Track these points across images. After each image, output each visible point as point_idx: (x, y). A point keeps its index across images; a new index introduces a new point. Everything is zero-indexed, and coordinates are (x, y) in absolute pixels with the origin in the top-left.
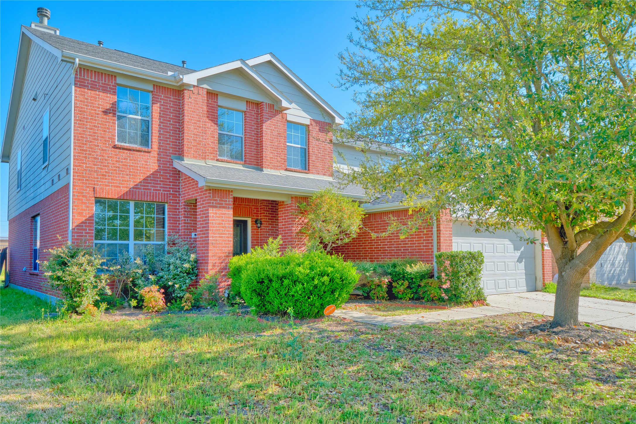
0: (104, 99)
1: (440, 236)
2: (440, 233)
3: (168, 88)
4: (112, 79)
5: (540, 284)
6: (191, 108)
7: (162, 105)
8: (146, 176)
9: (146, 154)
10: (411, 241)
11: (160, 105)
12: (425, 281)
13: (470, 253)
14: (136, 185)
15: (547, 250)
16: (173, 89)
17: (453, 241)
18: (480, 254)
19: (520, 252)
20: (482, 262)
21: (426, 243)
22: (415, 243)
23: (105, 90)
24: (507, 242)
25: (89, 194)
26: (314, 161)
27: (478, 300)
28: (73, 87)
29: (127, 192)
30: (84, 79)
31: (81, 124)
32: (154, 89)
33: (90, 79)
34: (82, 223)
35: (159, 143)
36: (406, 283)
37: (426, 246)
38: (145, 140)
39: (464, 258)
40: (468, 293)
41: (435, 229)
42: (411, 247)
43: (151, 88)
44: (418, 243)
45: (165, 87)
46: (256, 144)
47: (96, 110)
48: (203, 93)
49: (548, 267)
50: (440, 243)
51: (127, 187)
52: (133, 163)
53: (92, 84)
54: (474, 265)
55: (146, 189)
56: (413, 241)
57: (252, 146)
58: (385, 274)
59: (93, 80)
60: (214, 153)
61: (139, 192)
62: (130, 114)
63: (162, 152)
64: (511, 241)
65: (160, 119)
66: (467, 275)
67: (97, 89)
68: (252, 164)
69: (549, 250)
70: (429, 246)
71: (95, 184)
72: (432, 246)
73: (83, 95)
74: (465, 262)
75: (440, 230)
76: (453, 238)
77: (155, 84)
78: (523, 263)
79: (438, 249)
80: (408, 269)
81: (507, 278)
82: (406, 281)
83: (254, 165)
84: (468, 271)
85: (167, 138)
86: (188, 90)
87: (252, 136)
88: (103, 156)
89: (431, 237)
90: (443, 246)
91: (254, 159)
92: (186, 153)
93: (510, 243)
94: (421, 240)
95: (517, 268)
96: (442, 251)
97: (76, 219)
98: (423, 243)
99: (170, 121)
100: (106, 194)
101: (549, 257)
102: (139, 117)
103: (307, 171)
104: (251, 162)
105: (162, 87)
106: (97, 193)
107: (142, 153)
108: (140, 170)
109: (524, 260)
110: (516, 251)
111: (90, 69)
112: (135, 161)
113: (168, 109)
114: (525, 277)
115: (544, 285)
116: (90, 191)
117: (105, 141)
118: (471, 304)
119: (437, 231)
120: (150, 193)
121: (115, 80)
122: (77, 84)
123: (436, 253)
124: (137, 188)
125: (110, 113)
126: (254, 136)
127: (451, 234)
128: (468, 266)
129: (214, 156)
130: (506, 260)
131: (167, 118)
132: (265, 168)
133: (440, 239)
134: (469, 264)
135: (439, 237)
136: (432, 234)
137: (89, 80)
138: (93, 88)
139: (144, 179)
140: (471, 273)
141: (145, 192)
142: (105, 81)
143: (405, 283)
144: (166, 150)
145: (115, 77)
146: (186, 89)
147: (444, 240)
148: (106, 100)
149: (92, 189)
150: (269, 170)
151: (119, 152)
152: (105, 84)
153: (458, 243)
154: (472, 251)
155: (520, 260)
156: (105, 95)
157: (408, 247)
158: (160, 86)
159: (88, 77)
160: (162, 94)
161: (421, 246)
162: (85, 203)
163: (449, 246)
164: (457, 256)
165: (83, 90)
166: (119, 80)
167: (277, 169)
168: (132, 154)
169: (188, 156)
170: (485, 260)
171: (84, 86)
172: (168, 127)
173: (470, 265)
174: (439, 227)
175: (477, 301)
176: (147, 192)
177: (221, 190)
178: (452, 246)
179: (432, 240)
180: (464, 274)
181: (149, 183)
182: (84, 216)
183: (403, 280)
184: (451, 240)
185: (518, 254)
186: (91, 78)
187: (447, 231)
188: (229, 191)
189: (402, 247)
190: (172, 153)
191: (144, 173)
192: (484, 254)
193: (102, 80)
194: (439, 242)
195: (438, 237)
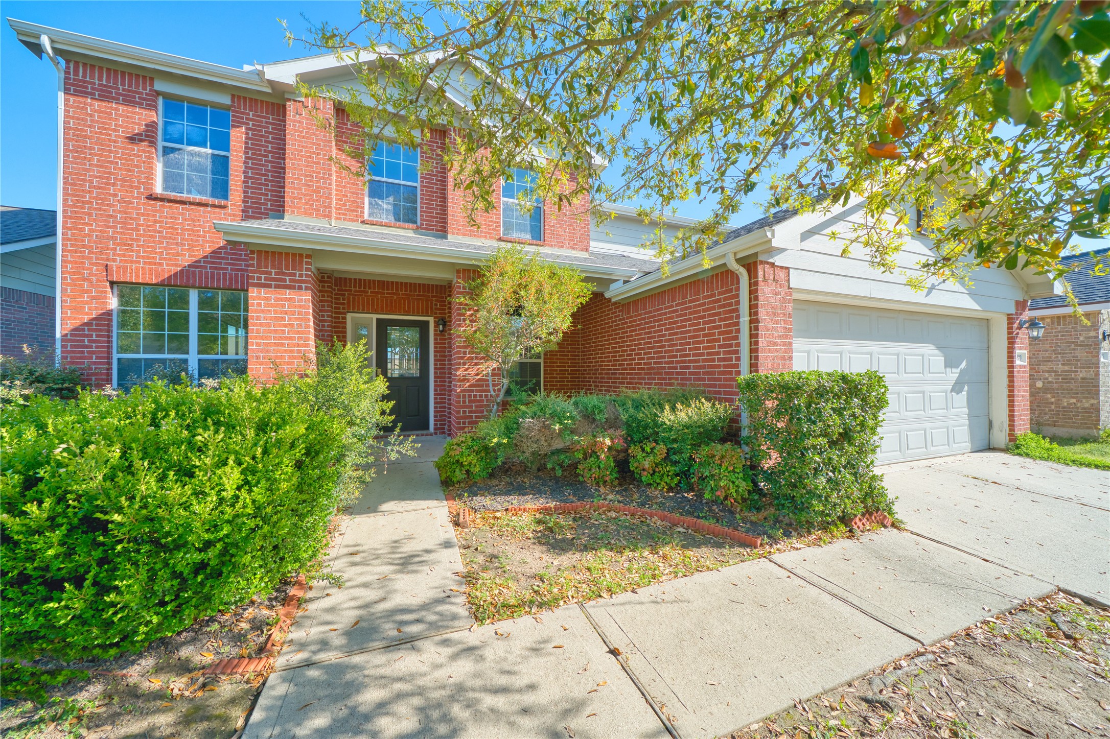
0: (128, 117)
1: (757, 336)
2: (757, 328)
3: (262, 102)
4: (144, 83)
5: (1000, 437)
6: (301, 132)
7: (251, 129)
8: (218, 246)
9: (218, 210)
10: (696, 349)
11: (247, 129)
12: (705, 450)
13: (844, 378)
14: (196, 262)
15: (1020, 366)
16: (273, 104)
17: (794, 347)
18: (875, 379)
19: (959, 370)
20: (881, 403)
21: (725, 353)
22: (703, 354)
23: (129, 101)
24: (929, 350)
25: (96, 275)
26: (554, 227)
27: (868, 513)
28: (61, 95)
29: (175, 274)
30: (85, 82)
31: (79, 158)
32: (233, 101)
33: (97, 82)
34: (85, 324)
35: (245, 192)
36: (661, 449)
37: (724, 360)
38: (221, 188)
39: (821, 392)
40: (834, 497)
41: (745, 319)
42: (695, 361)
43: (226, 100)
44: (709, 354)
45: (256, 100)
46: (440, 197)
47: (110, 135)
48: (324, 107)
49: (1023, 400)
50: (757, 350)
51: (176, 265)
52: (189, 225)
53: (101, 90)
54: (858, 411)
55: (216, 268)
56: (699, 349)
57: (432, 200)
58: (612, 424)
59: (104, 82)
60: (357, 211)
61: (200, 273)
62: (189, 144)
63: (251, 207)
64: (939, 348)
65: (246, 153)
66: (832, 444)
67: (113, 98)
68: (432, 230)
69: (1024, 367)
70: (731, 359)
71: (108, 260)
72: (738, 359)
73: (82, 108)
74: (827, 408)
75: (757, 321)
76: (795, 341)
77: (236, 93)
78: (964, 393)
79: (751, 365)
80: (667, 417)
81: (928, 425)
82: (662, 446)
83: (437, 230)
84: (836, 430)
85: (261, 184)
86: (295, 101)
87: (432, 183)
88: (126, 213)
89: (737, 338)
90: (766, 358)
91: (437, 222)
92: (290, 206)
93: (937, 352)
94: (714, 347)
95: (950, 405)
96: (763, 371)
97: (69, 318)
98: (718, 353)
99: (267, 156)
100: (131, 277)
101: (1025, 381)
102: (209, 151)
103: (541, 243)
104: (431, 225)
105: (251, 99)
106: (112, 275)
107: (209, 209)
108: (205, 237)
109: (966, 387)
110: (948, 370)
111: (97, 64)
112: (194, 221)
113: (262, 136)
114: (967, 422)
115: (1012, 438)
116: (97, 270)
117: (132, 187)
118: (843, 528)
119: (751, 322)
120: (225, 274)
121: (152, 85)
122: (70, 90)
123: (745, 375)
124: (197, 267)
125: (141, 140)
126: (437, 184)
127: (790, 330)
128: (835, 416)
129: (357, 216)
130: (927, 388)
131: (260, 150)
132: (453, 233)
133: (757, 343)
134: (839, 411)
135: (754, 337)
136: (738, 331)
137: (94, 84)
138: (105, 96)
139: (213, 252)
140: (846, 436)
141: (213, 274)
142: (130, 86)
143: (658, 448)
144: (260, 204)
145: (152, 79)
146: (289, 100)
147: (769, 343)
148: (131, 118)
149: (104, 268)
150: (460, 237)
151: (161, 206)
152: (129, 91)
153: (808, 353)
154: (846, 371)
155: (957, 388)
156: (130, 109)
157: (690, 361)
158: (245, 98)
159: (92, 77)
160: (251, 110)
161: (713, 360)
162: (87, 291)
163: (783, 358)
164: (798, 388)
165: (81, 99)
166: (159, 86)
167: (475, 236)
168: (187, 210)
169: (293, 212)
170: (889, 397)
171: (85, 94)
172: (263, 165)
173: (841, 415)
174: (756, 313)
175: (863, 515)
176: (219, 274)
177: (280, 254)
178: (790, 358)
179: (738, 345)
180: (823, 441)
181: (223, 258)
182: (87, 314)
183: (656, 442)
184: (790, 344)
185: (953, 375)
186: (100, 79)
187: (777, 322)
188: (301, 255)
189: (678, 362)
190: (271, 210)
191: (213, 242)
192: (888, 379)
193: (123, 84)
194: (754, 350)
195: (751, 336)
